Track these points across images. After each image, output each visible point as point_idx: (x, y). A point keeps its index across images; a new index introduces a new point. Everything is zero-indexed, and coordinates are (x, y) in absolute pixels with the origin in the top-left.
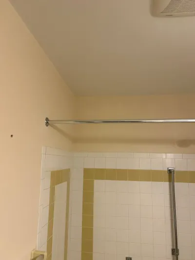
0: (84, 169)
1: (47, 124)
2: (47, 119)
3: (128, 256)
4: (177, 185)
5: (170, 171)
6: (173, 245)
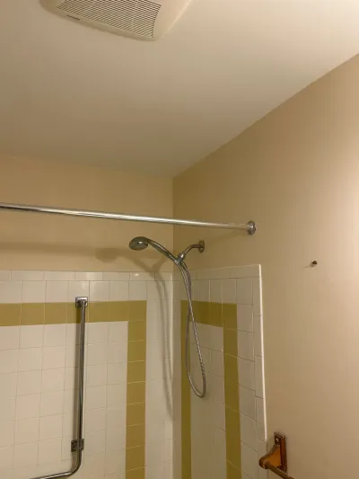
4: (90, 327)
5: (79, 304)
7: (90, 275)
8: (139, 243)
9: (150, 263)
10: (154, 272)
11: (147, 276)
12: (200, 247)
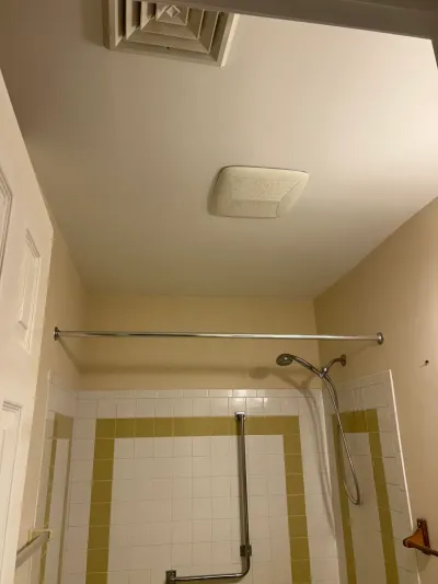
0: (98, 420)
1: (56, 336)
2: (56, 330)
3: (169, 569)
4: (249, 439)
5: (239, 418)
6: (242, 540)
7: (243, 392)
8: (285, 359)
9: (299, 379)
10: (303, 388)
11: (297, 393)
12: (343, 361)
